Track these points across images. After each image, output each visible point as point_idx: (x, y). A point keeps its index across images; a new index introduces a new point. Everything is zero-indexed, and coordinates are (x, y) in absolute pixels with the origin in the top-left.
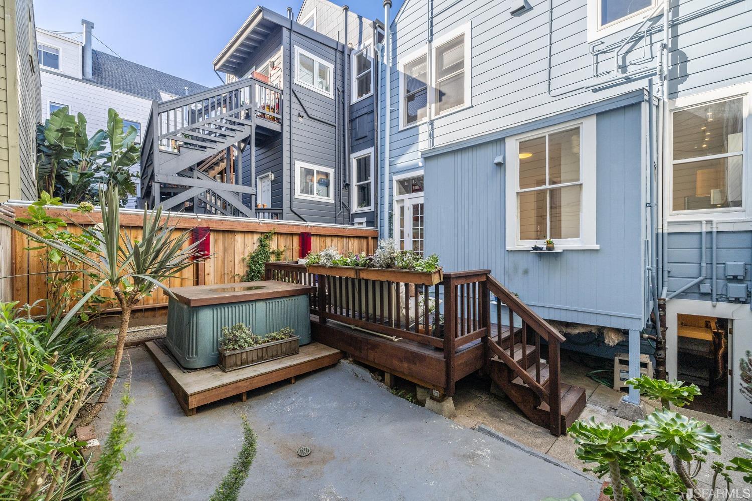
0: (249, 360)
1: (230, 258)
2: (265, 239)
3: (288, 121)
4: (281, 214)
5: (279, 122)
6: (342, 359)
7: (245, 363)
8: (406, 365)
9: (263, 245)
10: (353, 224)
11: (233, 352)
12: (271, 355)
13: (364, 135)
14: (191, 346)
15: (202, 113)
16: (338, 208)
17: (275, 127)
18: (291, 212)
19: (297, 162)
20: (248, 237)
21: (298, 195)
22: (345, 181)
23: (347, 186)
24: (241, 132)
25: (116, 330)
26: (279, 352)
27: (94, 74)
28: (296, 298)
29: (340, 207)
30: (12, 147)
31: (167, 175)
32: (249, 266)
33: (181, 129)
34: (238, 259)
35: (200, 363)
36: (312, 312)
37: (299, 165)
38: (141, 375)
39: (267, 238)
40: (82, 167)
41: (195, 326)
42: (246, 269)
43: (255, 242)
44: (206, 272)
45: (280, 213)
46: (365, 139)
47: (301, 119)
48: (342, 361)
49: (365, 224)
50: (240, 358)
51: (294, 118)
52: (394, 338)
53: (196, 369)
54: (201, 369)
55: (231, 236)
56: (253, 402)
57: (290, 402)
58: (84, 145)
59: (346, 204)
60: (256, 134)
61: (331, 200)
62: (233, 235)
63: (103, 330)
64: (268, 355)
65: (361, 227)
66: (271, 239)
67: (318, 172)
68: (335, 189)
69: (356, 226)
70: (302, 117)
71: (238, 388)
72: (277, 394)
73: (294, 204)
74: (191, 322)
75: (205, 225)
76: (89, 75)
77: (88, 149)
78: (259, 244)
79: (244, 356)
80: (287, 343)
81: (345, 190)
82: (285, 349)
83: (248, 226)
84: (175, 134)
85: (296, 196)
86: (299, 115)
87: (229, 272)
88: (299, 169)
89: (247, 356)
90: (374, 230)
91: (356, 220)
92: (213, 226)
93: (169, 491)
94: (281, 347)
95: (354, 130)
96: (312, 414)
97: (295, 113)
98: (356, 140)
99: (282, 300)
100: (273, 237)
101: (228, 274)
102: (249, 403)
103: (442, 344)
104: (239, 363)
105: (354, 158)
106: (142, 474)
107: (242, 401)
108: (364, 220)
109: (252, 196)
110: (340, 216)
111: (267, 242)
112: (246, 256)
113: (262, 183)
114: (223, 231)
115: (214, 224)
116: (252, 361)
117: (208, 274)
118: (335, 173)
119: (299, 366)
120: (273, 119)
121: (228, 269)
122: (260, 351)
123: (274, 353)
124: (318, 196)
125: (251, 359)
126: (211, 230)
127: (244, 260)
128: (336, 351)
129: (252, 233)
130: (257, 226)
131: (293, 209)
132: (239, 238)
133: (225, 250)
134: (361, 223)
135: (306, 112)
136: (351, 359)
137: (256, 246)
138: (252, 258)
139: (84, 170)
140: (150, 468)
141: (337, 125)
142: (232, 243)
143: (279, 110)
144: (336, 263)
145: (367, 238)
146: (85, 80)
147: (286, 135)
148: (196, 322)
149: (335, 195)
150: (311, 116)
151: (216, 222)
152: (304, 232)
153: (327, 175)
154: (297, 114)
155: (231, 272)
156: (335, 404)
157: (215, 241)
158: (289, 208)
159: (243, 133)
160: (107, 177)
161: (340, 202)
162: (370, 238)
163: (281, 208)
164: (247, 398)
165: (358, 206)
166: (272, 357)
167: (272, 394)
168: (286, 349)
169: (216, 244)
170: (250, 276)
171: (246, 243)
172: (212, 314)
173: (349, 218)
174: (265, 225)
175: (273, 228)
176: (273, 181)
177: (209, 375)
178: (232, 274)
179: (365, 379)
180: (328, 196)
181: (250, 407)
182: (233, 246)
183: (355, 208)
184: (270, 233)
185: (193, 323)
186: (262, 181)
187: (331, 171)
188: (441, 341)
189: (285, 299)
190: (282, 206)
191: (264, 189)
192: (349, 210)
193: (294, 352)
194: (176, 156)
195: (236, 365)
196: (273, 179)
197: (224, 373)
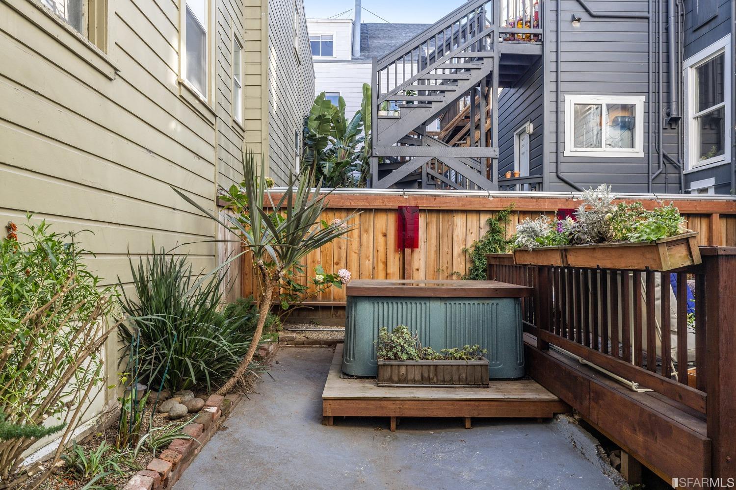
0: (409, 378)
1: (446, 249)
2: (497, 220)
3: (554, 35)
4: (541, 185)
5: (539, 40)
6: (563, 413)
7: (403, 381)
8: (640, 438)
9: (493, 230)
10: (689, 192)
11: (387, 362)
12: (442, 379)
13: (711, 16)
14: (349, 346)
15: (434, 57)
16: (653, 166)
17: (532, 49)
18: (558, 180)
19: (568, 97)
20: (473, 219)
21: (570, 149)
22: (668, 114)
23: (675, 122)
24: (478, 70)
25: (319, 327)
26: (455, 377)
27: (362, 50)
28: (495, 302)
29: (659, 163)
30: (264, 140)
31: (384, 146)
32: (473, 262)
33: (402, 85)
34: (457, 251)
35: (356, 370)
36: (526, 329)
37: (571, 101)
38: (313, 374)
39: (500, 219)
40: (341, 156)
41: (353, 322)
42: (469, 265)
43: (482, 225)
44: (415, 267)
45: (539, 183)
46: (713, 24)
47: (577, 25)
48: (561, 417)
49: (712, 192)
50: (397, 372)
51: (563, 26)
52: (634, 385)
53: (353, 376)
54: (358, 377)
55: (447, 217)
56: (402, 434)
57: (449, 450)
58: (342, 131)
59: (673, 156)
60: (501, 67)
61: (638, 151)
62: (451, 216)
63: (308, 325)
64: (437, 377)
65: (703, 196)
66: (507, 222)
67: (610, 107)
68: (647, 132)
69: (694, 196)
70: (579, 20)
71: (382, 407)
72: (438, 435)
73: (563, 167)
74: (350, 316)
75: (413, 204)
76: (358, 54)
77: (347, 135)
78: (488, 229)
79: (403, 370)
80: (469, 367)
81: (669, 130)
82: (464, 376)
83: (471, 202)
84: (394, 93)
85: (567, 153)
86: (574, 19)
87: (445, 268)
88: (573, 106)
89: (406, 371)
90: (728, 201)
91: (695, 185)
92: (423, 205)
93: (247, 481)
94: (458, 370)
95: (690, 15)
96: (466, 475)
97: (565, 16)
98: (695, 31)
99: (472, 302)
100: (511, 217)
101: (442, 270)
102: (398, 435)
103: (703, 404)
104: (396, 378)
105: (691, 67)
106: (241, 457)
107: (390, 429)
108: (710, 182)
109: (494, 160)
110: (656, 181)
111: (501, 226)
112: (468, 246)
113: (521, 141)
114: (438, 211)
115: (425, 201)
116: (414, 381)
117: (418, 270)
118: (647, 103)
119: (477, 403)
120: (528, 38)
121: (443, 265)
122: (425, 369)
123: (447, 378)
124: (610, 149)
125: (412, 378)
126: (421, 210)
127: (465, 251)
128: (552, 397)
129: (478, 212)
130: (484, 201)
131: (561, 175)
132: (459, 220)
133: (439, 238)
134: (704, 190)
135: (587, 10)
136: (577, 417)
137: (483, 233)
138: (477, 249)
139: (343, 159)
140: (251, 454)
141: (650, 15)
142: (449, 228)
143: (538, 22)
144: (542, 243)
145: (708, 216)
146: (355, 60)
147: (549, 58)
148: (355, 317)
149: (647, 142)
150: (594, 14)
151: (427, 199)
152: (565, 208)
153: (628, 108)
154: (570, 18)
155: (447, 268)
156: (508, 473)
157: (427, 224)
158: (555, 174)
159: (482, 70)
160: (361, 163)
161: (658, 153)
162: (716, 217)
163: (541, 176)
164: (397, 428)
165: (700, 157)
166: (444, 382)
167: (432, 433)
168: (466, 376)
169: (427, 229)
170: (473, 274)
171: (468, 228)
172: (373, 309)
173: (680, 184)
174: (497, 199)
175: (509, 203)
176: (533, 134)
177: (361, 385)
178: (449, 271)
179: (586, 455)
180: (633, 146)
181: (396, 438)
182: (450, 231)
183: (693, 161)
184: (504, 211)
185: (351, 317)
186: (521, 138)
187: (638, 101)
188: (702, 398)
189: (476, 302)
190: (542, 173)
191: (523, 150)
192: (678, 168)
193: (481, 383)
194: (396, 120)
195: (390, 380)
196: (531, 131)
197: (376, 387)
